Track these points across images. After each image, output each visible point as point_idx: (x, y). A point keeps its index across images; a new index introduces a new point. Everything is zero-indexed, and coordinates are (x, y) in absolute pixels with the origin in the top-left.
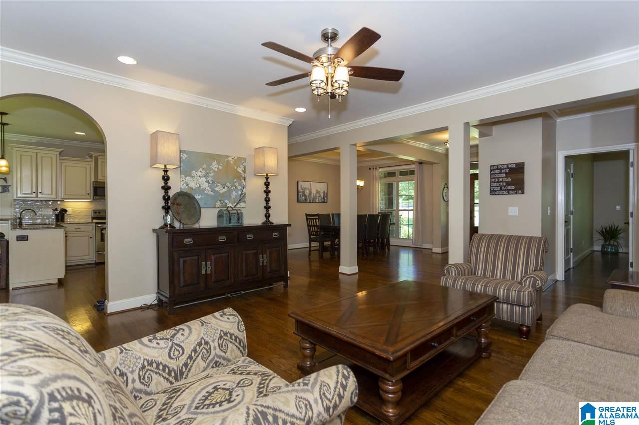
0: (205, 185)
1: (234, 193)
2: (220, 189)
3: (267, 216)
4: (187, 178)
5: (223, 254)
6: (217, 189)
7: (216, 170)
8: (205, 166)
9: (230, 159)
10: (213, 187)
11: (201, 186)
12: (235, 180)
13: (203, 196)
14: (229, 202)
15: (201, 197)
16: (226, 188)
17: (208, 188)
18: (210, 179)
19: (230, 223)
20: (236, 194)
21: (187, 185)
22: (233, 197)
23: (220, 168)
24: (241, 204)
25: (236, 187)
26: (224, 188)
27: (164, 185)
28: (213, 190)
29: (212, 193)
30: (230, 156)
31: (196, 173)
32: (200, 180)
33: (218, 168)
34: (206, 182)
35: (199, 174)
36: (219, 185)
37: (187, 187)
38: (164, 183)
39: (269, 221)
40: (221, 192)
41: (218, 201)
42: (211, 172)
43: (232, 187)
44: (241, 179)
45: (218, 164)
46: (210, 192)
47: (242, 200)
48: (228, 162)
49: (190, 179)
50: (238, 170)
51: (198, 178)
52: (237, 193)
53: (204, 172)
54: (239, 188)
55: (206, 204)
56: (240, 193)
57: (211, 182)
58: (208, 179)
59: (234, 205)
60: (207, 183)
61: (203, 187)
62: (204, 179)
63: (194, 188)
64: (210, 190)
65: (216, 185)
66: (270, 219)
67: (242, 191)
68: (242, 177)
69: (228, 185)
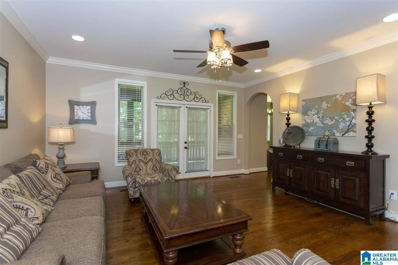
0: (317, 120)
1: (342, 124)
2: (329, 122)
3: (370, 146)
4: (305, 117)
5: (301, 168)
6: (326, 122)
7: (326, 107)
8: (317, 107)
9: (337, 97)
10: (323, 120)
11: (314, 120)
12: (343, 113)
13: (315, 128)
14: (337, 132)
15: (314, 128)
16: (334, 120)
17: (319, 122)
18: (320, 115)
19: (319, 148)
20: (344, 125)
21: (305, 121)
22: (341, 127)
23: (329, 105)
24: (349, 133)
25: (344, 119)
26: (332, 121)
27: (287, 122)
28: (323, 123)
29: (322, 125)
30: (338, 94)
31: (311, 112)
32: (313, 117)
33: (327, 106)
34: (318, 117)
35: (313, 113)
36: (328, 118)
37: (305, 122)
38: (287, 121)
39: (372, 151)
40: (330, 124)
41: (327, 131)
42: (321, 110)
43: (340, 119)
44: (350, 111)
45: (327, 103)
46: (320, 125)
47: (352, 129)
48: (336, 99)
49: (307, 117)
50: (346, 104)
51: (312, 115)
52: (346, 124)
53: (316, 111)
54: (347, 119)
55: (317, 133)
56: (348, 123)
57: (321, 117)
58: (319, 115)
59: (342, 134)
60: (318, 119)
61: (315, 121)
62: (316, 116)
63: (309, 123)
64: (320, 123)
65: (325, 119)
66: (373, 149)
67: (351, 122)
68: (351, 109)
69: (336, 117)
